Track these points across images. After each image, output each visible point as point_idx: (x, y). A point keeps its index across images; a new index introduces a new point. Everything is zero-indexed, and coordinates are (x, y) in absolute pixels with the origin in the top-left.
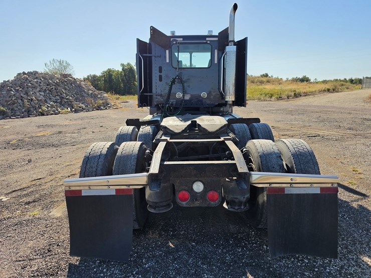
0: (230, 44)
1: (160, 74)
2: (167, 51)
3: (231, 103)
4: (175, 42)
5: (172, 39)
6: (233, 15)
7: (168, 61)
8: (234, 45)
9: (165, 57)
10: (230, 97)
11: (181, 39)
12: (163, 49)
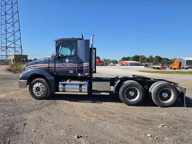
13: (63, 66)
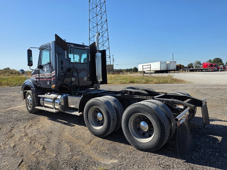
0: (98, 52)
1: (62, 66)
2: (66, 52)
3: (100, 82)
4: (70, 47)
5: (68, 44)
6: (98, 37)
7: (66, 58)
8: (100, 53)
9: (65, 55)
10: (100, 80)
11: (73, 45)
12: (63, 50)
13: (43, 77)
